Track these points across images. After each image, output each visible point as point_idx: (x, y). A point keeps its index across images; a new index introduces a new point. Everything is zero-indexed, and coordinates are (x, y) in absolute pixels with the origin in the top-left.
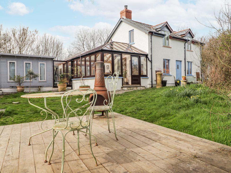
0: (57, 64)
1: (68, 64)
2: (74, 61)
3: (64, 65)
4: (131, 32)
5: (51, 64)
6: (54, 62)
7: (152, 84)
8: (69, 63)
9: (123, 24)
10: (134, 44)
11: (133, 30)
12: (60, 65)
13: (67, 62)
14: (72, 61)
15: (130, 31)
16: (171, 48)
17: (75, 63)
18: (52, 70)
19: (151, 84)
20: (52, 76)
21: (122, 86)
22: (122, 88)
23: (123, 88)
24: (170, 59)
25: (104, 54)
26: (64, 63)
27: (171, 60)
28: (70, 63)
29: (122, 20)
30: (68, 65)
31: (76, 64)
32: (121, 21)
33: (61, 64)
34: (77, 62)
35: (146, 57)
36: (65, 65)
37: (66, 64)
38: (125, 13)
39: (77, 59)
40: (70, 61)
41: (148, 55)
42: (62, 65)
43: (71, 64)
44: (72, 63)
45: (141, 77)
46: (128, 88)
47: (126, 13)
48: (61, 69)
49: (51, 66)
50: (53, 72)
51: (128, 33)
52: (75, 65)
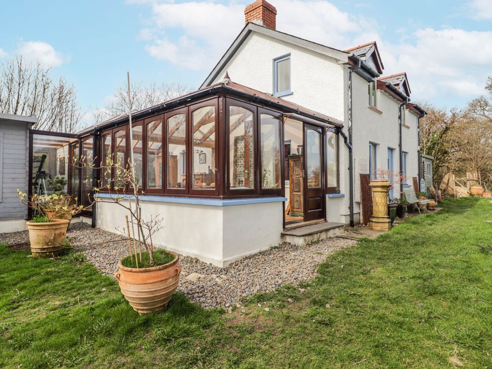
0: (45, 144)
1: (85, 146)
2: (105, 136)
3: (71, 147)
4: (281, 61)
5: (23, 142)
6: (35, 136)
7: (352, 215)
8: (88, 141)
9: (254, 40)
10: (292, 94)
11: (289, 55)
12: (62, 146)
13: (81, 138)
14: (98, 133)
15: (275, 60)
16: (380, 113)
17: (106, 143)
18: (24, 162)
19: (349, 214)
20: (23, 181)
21: (281, 230)
22: (283, 235)
23: (288, 239)
24: (378, 143)
25: (231, 107)
26: (72, 140)
27: (380, 145)
28: (91, 141)
29: (250, 27)
30: (86, 148)
31: (110, 147)
32: (250, 32)
33: (64, 144)
34: (114, 140)
35: (335, 133)
36: (75, 147)
37: (78, 145)
38: (261, 9)
39: (115, 130)
40: (91, 134)
41: (343, 127)
42: (66, 148)
43: (92, 146)
44: (98, 143)
45: (327, 195)
46: (306, 238)
47: (263, 11)
48: (64, 158)
49: (24, 147)
50: (27, 169)
51: (272, 65)
52: (105, 150)
